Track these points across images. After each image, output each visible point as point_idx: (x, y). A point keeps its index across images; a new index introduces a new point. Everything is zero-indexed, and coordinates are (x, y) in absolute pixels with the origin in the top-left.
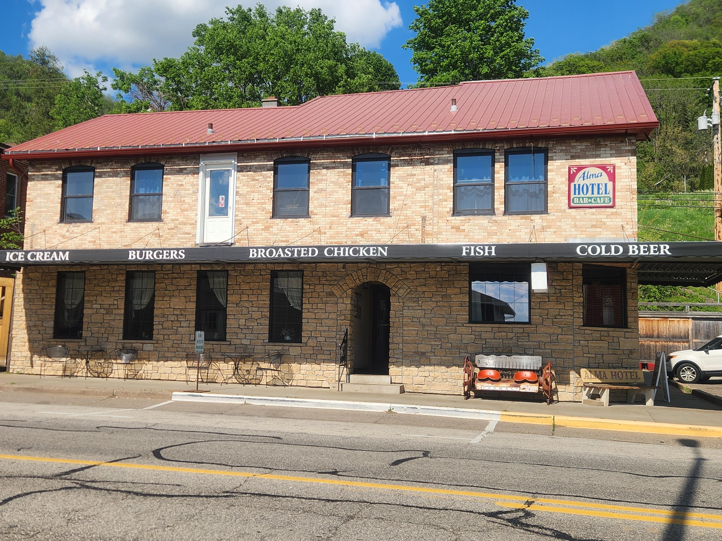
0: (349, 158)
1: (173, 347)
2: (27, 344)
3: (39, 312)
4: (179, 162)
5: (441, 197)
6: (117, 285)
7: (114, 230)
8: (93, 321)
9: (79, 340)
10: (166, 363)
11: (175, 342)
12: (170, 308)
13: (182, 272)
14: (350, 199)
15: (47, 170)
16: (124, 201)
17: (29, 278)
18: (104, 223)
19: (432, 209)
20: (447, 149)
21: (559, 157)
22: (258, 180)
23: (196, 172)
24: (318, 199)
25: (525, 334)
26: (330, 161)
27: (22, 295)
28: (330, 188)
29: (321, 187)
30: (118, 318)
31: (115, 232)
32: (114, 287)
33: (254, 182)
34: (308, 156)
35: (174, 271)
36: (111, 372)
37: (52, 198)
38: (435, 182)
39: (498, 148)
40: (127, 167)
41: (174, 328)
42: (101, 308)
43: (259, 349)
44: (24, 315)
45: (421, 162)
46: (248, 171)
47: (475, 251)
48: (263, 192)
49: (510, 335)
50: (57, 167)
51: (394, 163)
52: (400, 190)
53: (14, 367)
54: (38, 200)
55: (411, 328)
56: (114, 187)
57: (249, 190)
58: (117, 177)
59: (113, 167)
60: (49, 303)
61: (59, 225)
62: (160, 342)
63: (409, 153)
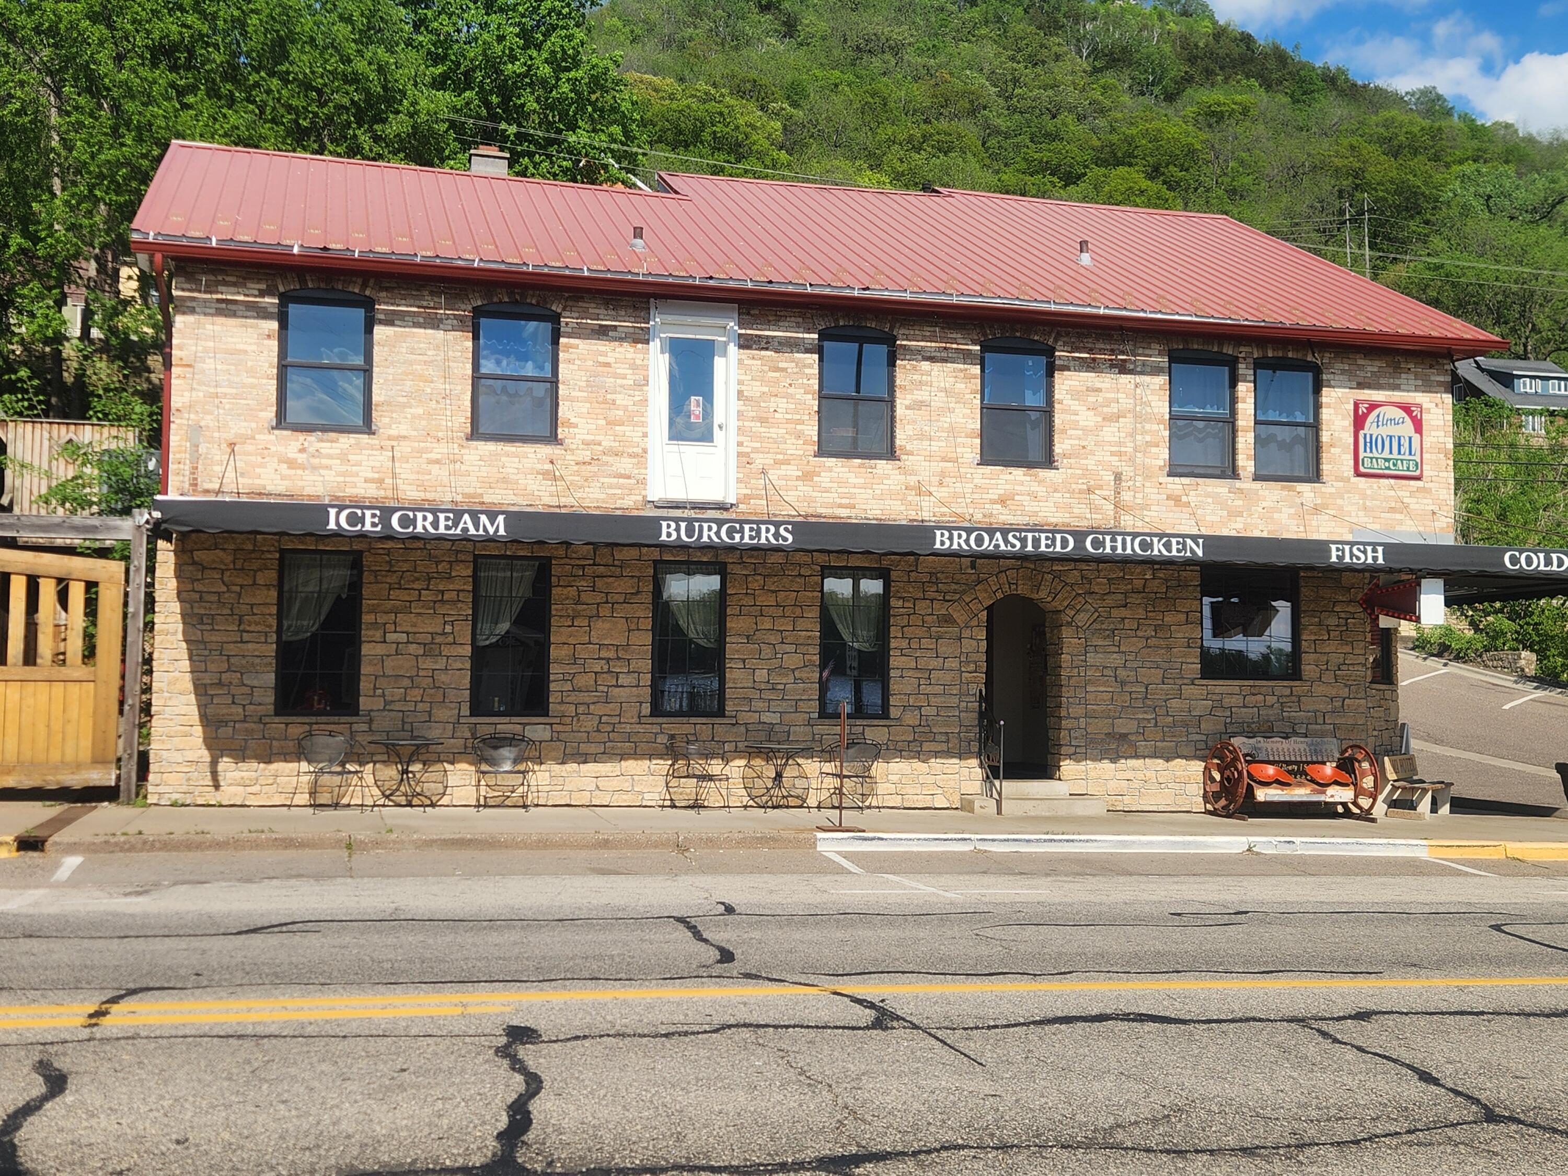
0: (976, 344)
1: (598, 731)
2: (198, 730)
3: (231, 649)
4: (597, 311)
5: (1148, 438)
6: (451, 587)
7: (433, 456)
8: (389, 672)
9: (354, 719)
10: (585, 768)
11: (604, 719)
12: (590, 643)
13: (616, 563)
14: (979, 427)
15: (233, 289)
16: (459, 387)
17: (194, 563)
18: (405, 437)
19: (1132, 461)
20: (1157, 346)
21: (1338, 383)
22: (784, 370)
23: (642, 338)
24: (915, 422)
25: (1294, 698)
26: (937, 345)
27: (176, 607)
28: (939, 400)
29: (920, 398)
30: (459, 665)
31: (437, 462)
32: (442, 592)
33: (777, 374)
34: (892, 329)
35: (598, 560)
36: (444, 794)
37: (250, 364)
38: (1138, 408)
39: (1243, 355)
40: (463, 307)
41: (600, 688)
42: (408, 642)
43: (800, 733)
44: (186, 657)
45: (1112, 366)
46: (763, 349)
47: (1352, 555)
48: (798, 396)
49: (1271, 700)
50: (263, 286)
51: (1061, 362)
52: (1073, 417)
53: (161, 789)
54: (209, 365)
55: (1102, 689)
56: (430, 353)
57: (766, 389)
58: (437, 327)
59: (425, 304)
60: (259, 628)
61: (277, 432)
62: (568, 720)
63: (1090, 345)
